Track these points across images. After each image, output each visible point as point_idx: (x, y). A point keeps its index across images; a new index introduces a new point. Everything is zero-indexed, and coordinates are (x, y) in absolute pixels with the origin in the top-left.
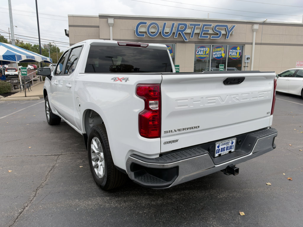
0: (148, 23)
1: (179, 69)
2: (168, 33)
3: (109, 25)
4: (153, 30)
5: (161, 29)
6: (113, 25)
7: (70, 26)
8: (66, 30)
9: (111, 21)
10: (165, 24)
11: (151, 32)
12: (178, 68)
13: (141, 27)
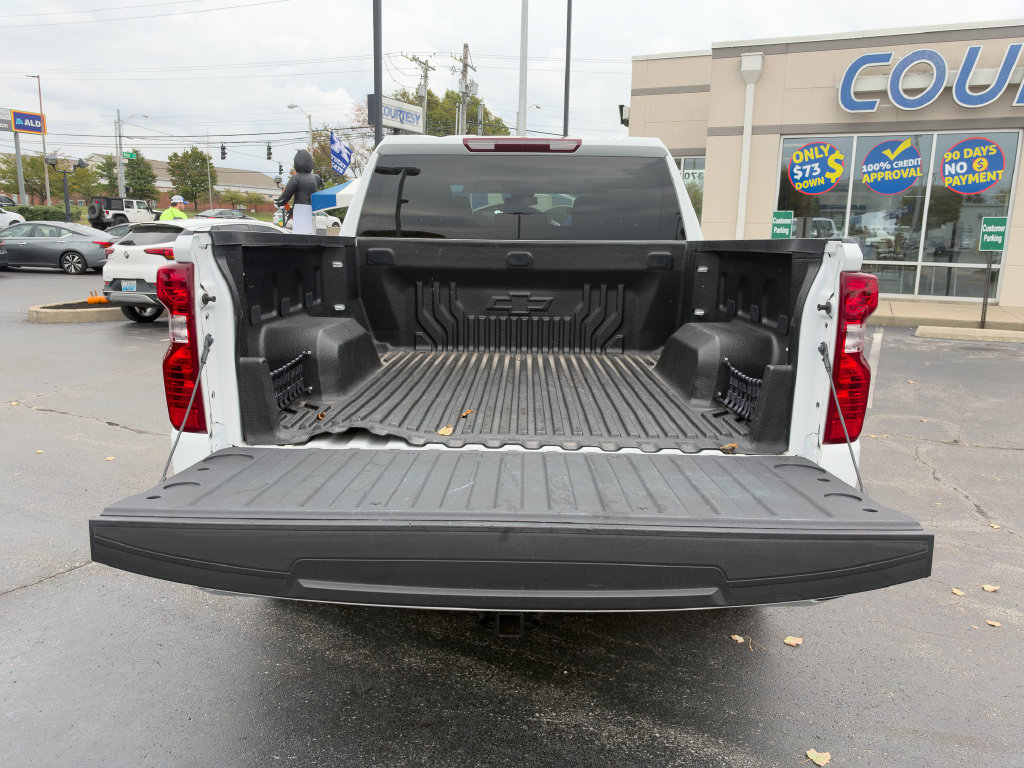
0: (899, 53)
1: (1002, 234)
2: (987, 87)
3: (743, 79)
4: (915, 82)
5: (951, 77)
6: (759, 78)
7: (635, 93)
8: (621, 107)
9: (752, 62)
10: (973, 53)
11: (906, 91)
12: (1000, 229)
13: (864, 74)
